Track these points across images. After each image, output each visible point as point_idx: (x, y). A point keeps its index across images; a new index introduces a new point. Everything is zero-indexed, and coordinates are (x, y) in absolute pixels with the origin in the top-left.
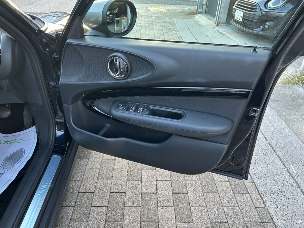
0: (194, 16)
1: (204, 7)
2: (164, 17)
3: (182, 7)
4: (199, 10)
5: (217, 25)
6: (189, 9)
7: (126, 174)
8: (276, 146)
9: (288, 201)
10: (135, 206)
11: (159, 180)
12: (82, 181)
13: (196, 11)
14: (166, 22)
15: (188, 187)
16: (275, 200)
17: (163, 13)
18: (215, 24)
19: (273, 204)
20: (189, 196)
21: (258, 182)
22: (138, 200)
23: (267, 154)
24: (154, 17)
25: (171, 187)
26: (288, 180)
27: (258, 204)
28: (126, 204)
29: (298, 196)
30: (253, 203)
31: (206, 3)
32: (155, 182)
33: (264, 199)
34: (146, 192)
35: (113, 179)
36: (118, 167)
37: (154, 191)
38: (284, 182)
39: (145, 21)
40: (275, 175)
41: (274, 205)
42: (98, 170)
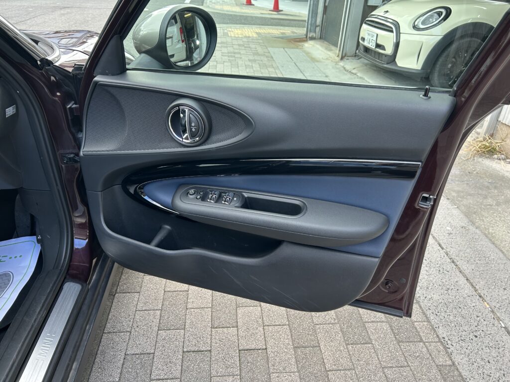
0: (303, 44)
1: (318, 29)
2: (253, 46)
3: (280, 29)
4: (311, 35)
5: (342, 58)
6: (293, 32)
7: (210, 318)
8: (457, 258)
9: (489, 351)
10: (230, 375)
11: (268, 326)
12: (130, 332)
13: (305, 36)
14: (257, 54)
15: (320, 336)
16: (468, 351)
17: (250, 39)
18: (338, 56)
19: (465, 359)
20: (323, 351)
21: (436, 321)
22: (234, 363)
23: (445, 271)
24: (236, 45)
25: (290, 336)
26: (484, 315)
27: (441, 359)
28: (214, 373)
29: (503, 342)
30: (432, 358)
31: (321, 23)
32: (261, 329)
33: (449, 351)
34: (248, 347)
35: (186, 327)
36: (195, 305)
37: (261, 345)
38: (478, 319)
39: (223, 51)
40: (462, 308)
41: (467, 359)
42: (158, 312)
